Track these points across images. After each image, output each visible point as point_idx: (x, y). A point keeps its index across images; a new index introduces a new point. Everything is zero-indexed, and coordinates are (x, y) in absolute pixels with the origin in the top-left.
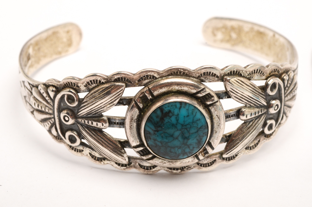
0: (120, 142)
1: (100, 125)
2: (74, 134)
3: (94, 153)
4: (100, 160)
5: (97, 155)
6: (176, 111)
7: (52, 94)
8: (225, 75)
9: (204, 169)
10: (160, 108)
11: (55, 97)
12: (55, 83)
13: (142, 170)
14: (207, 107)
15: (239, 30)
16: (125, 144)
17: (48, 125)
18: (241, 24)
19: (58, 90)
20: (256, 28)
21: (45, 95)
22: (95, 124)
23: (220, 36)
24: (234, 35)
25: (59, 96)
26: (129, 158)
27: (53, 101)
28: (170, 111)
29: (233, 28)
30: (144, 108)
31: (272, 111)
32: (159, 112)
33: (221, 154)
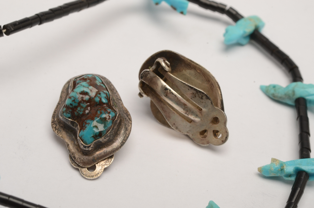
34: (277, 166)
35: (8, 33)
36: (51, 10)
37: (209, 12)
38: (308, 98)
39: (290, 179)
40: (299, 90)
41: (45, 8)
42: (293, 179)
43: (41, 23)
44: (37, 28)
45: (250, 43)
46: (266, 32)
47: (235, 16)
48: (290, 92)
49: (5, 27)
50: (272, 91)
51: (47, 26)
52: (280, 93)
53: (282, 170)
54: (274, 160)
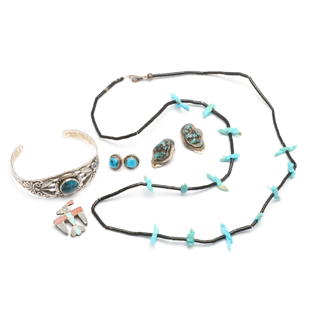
0: (54, 192)
1: (48, 189)
2: (40, 193)
3: (46, 196)
4: (48, 197)
5: (47, 196)
6: (69, 183)
7: (32, 184)
8: (80, 169)
9: (78, 192)
10: (65, 183)
11: (33, 185)
12: (33, 181)
13: (61, 197)
14: (77, 179)
15: (75, 133)
16: (55, 192)
17: (31, 191)
18: (75, 131)
19: (33, 183)
20: (81, 133)
21: (29, 184)
22: (46, 190)
23: (68, 135)
24: (73, 135)
25: (34, 184)
26: (57, 195)
27: (32, 185)
28: (68, 184)
29: (72, 133)
30: (60, 183)
31: (94, 171)
32: (65, 184)
33: (82, 186)
34: (225, 158)
35: (139, 133)
36: (148, 122)
37: (196, 105)
38: (232, 132)
39: (229, 161)
40: (229, 130)
41: (146, 122)
42: (230, 161)
43: (146, 126)
44: (146, 128)
45: (212, 113)
46: (216, 109)
47: (205, 105)
48: (226, 132)
49: (137, 132)
50: (221, 132)
51: (148, 126)
52: (223, 132)
53: (226, 159)
54: (224, 156)
